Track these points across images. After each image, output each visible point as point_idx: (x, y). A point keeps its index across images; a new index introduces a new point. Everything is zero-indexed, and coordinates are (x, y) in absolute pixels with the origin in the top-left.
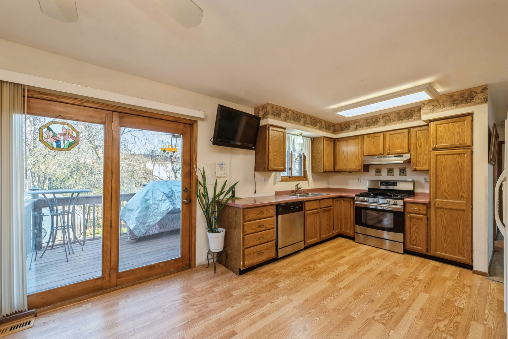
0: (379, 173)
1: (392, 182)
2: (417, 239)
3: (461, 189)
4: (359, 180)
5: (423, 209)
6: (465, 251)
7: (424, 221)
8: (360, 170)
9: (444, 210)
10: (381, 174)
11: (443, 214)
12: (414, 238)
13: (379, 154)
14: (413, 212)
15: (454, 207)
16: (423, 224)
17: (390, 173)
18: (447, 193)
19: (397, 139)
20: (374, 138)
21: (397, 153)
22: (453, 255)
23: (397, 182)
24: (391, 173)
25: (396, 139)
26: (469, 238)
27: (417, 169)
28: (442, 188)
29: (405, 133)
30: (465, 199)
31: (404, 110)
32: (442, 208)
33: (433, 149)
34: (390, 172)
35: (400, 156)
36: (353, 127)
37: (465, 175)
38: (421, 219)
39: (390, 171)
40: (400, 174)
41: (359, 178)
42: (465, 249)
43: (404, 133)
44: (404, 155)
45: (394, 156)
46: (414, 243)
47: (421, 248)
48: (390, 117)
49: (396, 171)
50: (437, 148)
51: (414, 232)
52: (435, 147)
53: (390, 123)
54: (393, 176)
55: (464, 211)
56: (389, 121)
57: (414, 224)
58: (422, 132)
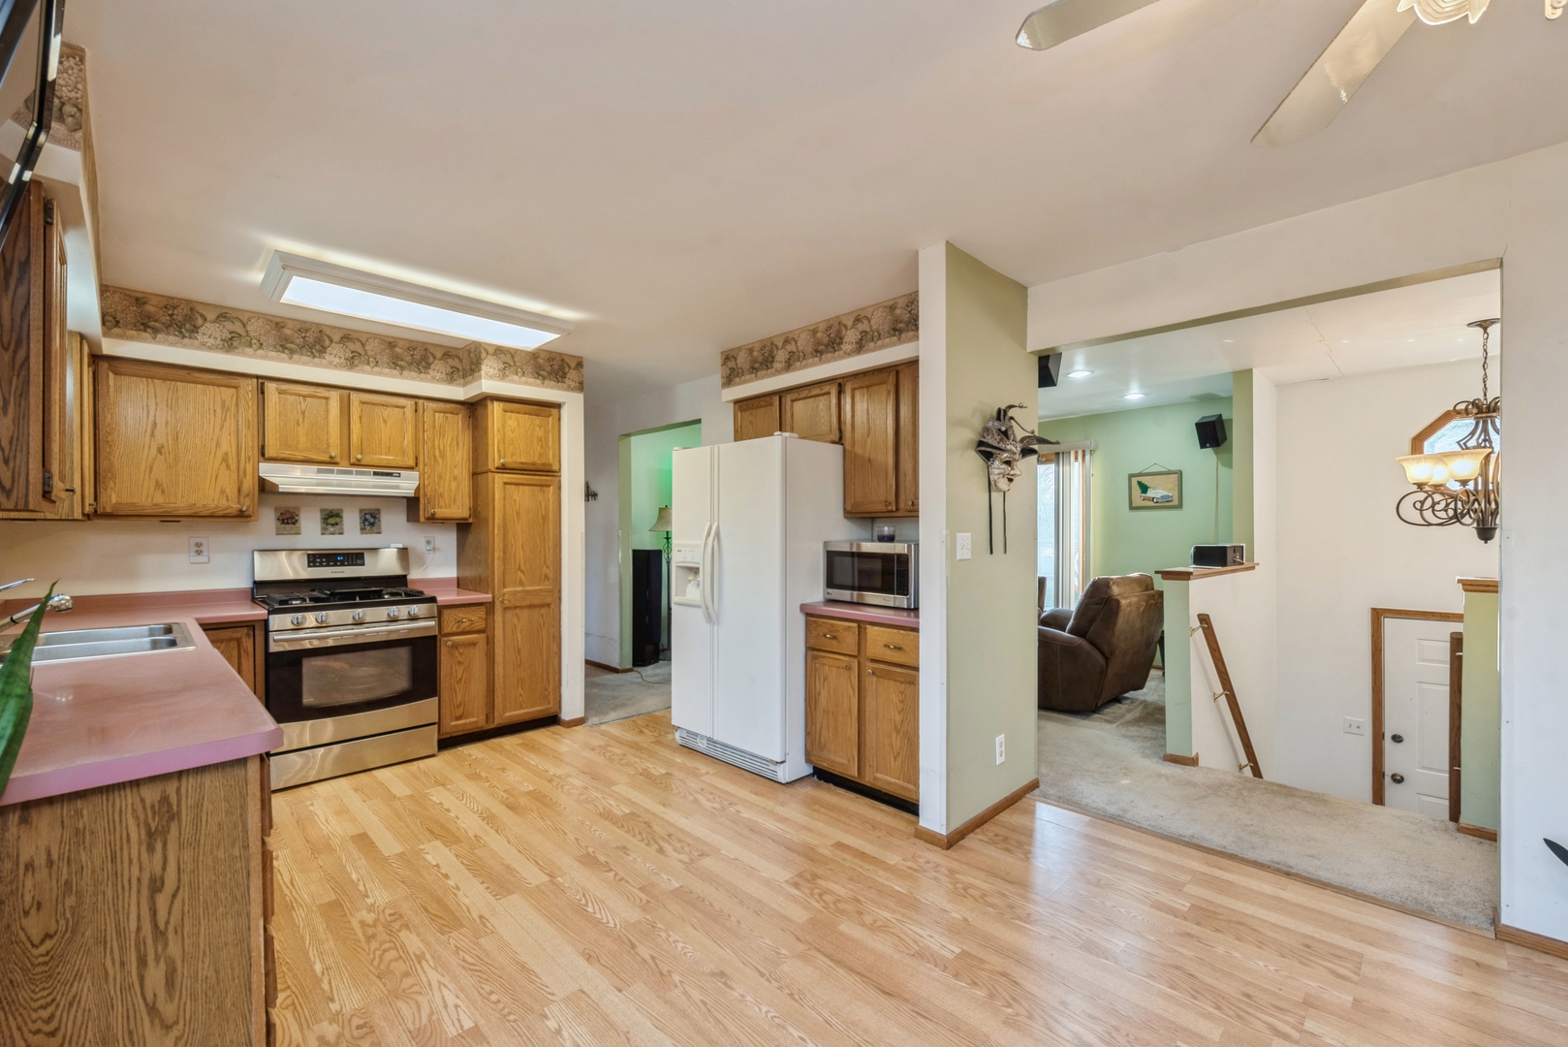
0: (294, 523)
1: (348, 554)
2: (467, 699)
3: (545, 561)
4: (199, 553)
5: (480, 618)
6: (550, 690)
7: (482, 647)
8: (246, 514)
9: (518, 611)
10: (299, 528)
11: (516, 621)
12: (459, 698)
13: (326, 458)
14: (460, 630)
15: (536, 601)
16: (477, 656)
17: (333, 525)
18: (522, 572)
19: (385, 421)
20: (305, 401)
21: (384, 463)
22: (532, 707)
23: (362, 554)
24: (337, 524)
25: (382, 421)
26: (557, 661)
27: (438, 516)
28: (515, 561)
29: (405, 409)
30: (551, 582)
31: (406, 340)
32: (516, 607)
33: (497, 468)
34: (331, 521)
35: (390, 475)
36: (211, 331)
37: (551, 531)
38: (473, 644)
39: (331, 519)
40: (363, 530)
41: (198, 545)
42: (551, 686)
43: (404, 407)
44: (402, 472)
45: (375, 474)
46: (459, 712)
47: (475, 719)
48: (367, 348)
49: (351, 520)
50: (507, 466)
51: (458, 683)
52: (503, 465)
53: (367, 368)
54: (342, 534)
55: (548, 605)
56: (363, 359)
57: (460, 663)
58: (447, 417)
